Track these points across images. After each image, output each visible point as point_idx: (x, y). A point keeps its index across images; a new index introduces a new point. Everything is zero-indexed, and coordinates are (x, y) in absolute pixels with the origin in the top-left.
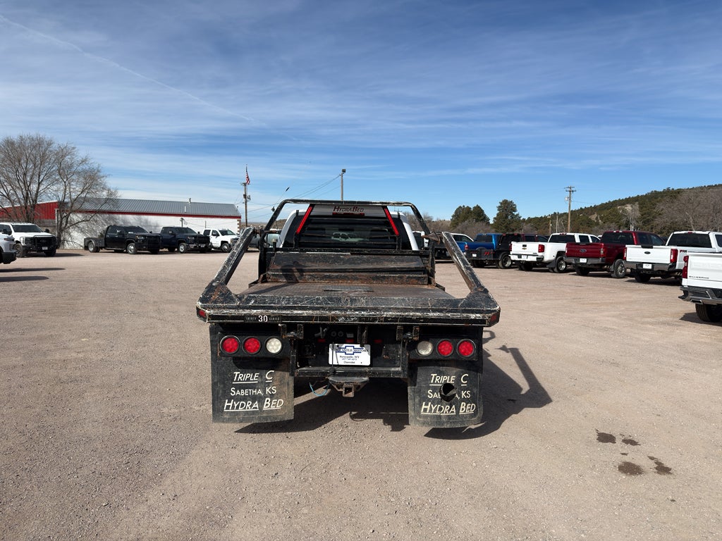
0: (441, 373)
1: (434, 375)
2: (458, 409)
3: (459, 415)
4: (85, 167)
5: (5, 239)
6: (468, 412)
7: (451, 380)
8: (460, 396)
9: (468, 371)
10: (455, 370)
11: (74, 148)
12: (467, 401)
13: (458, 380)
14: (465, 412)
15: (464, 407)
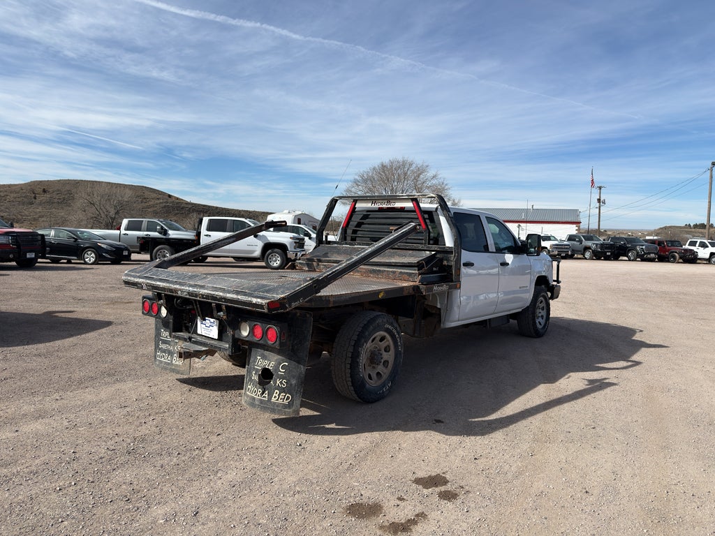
0: (264, 357)
1: (259, 358)
2: (270, 395)
3: (271, 402)
4: (434, 182)
5: (291, 238)
6: (280, 401)
7: (271, 366)
8: (275, 383)
9: (288, 360)
10: (277, 357)
11: (427, 166)
12: (282, 390)
13: (277, 367)
14: (277, 400)
15: (277, 395)
